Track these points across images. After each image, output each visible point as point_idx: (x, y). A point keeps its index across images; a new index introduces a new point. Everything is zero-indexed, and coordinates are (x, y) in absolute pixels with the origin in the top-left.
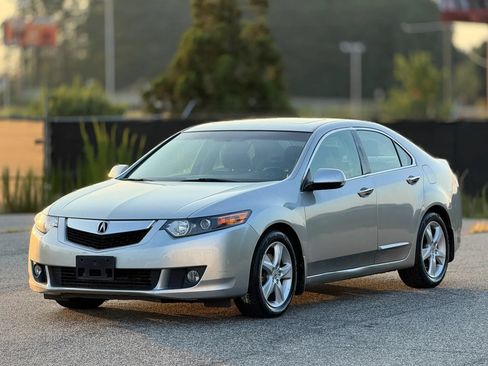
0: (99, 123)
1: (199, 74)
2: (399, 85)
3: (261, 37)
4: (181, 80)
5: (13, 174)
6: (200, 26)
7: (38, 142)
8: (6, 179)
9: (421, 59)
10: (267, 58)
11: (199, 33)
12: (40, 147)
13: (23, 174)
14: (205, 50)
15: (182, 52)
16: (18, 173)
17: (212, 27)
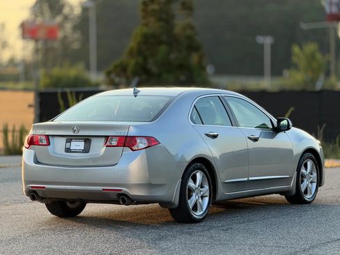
0: (71, 93)
1: (145, 58)
2: (296, 67)
3: (189, 32)
4: (132, 62)
5: (10, 128)
6: (146, 25)
7: (30, 106)
8: (6, 132)
9: (311, 47)
10: (193, 47)
11: (145, 30)
12: (32, 110)
13: (17, 128)
14: (149, 42)
15: (132, 43)
16: (14, 127)
17: (154, 26)
